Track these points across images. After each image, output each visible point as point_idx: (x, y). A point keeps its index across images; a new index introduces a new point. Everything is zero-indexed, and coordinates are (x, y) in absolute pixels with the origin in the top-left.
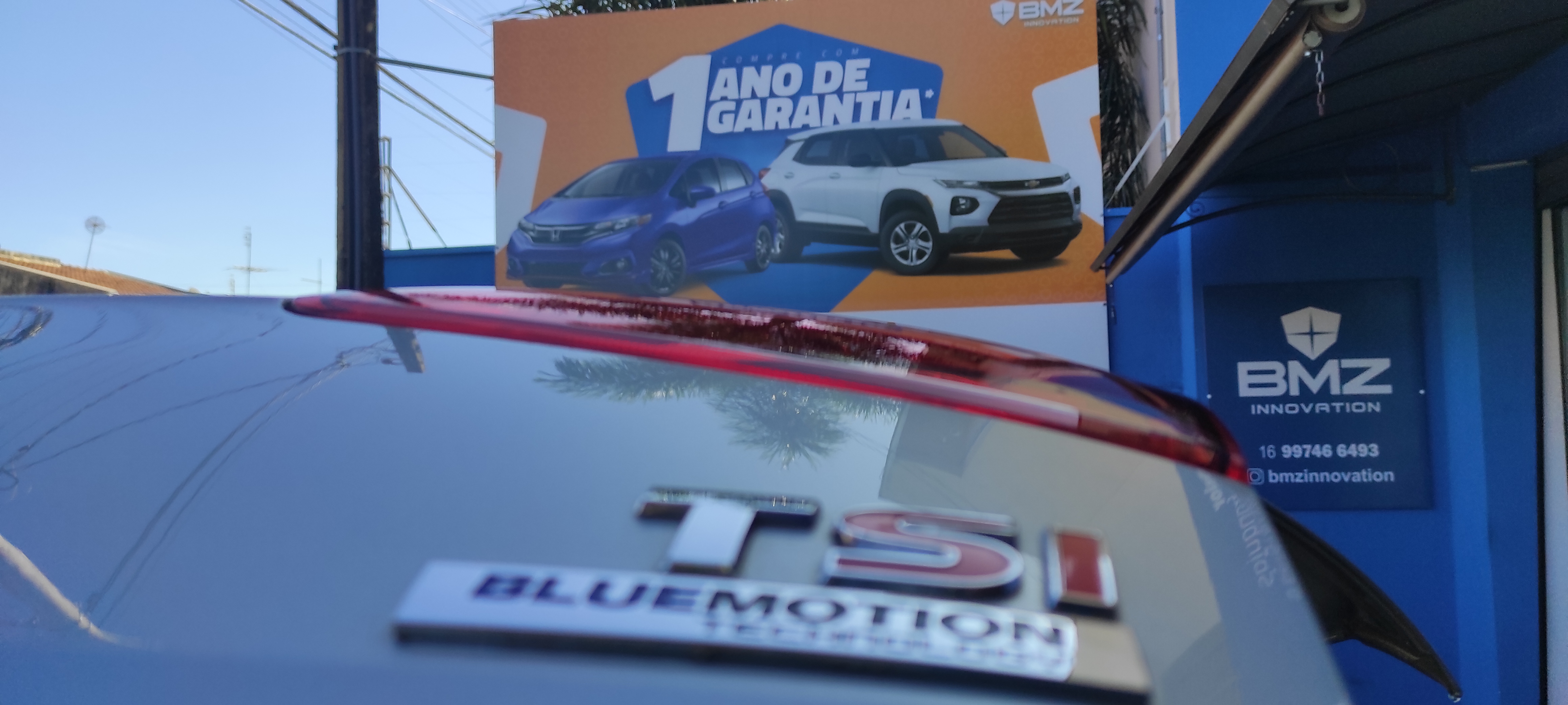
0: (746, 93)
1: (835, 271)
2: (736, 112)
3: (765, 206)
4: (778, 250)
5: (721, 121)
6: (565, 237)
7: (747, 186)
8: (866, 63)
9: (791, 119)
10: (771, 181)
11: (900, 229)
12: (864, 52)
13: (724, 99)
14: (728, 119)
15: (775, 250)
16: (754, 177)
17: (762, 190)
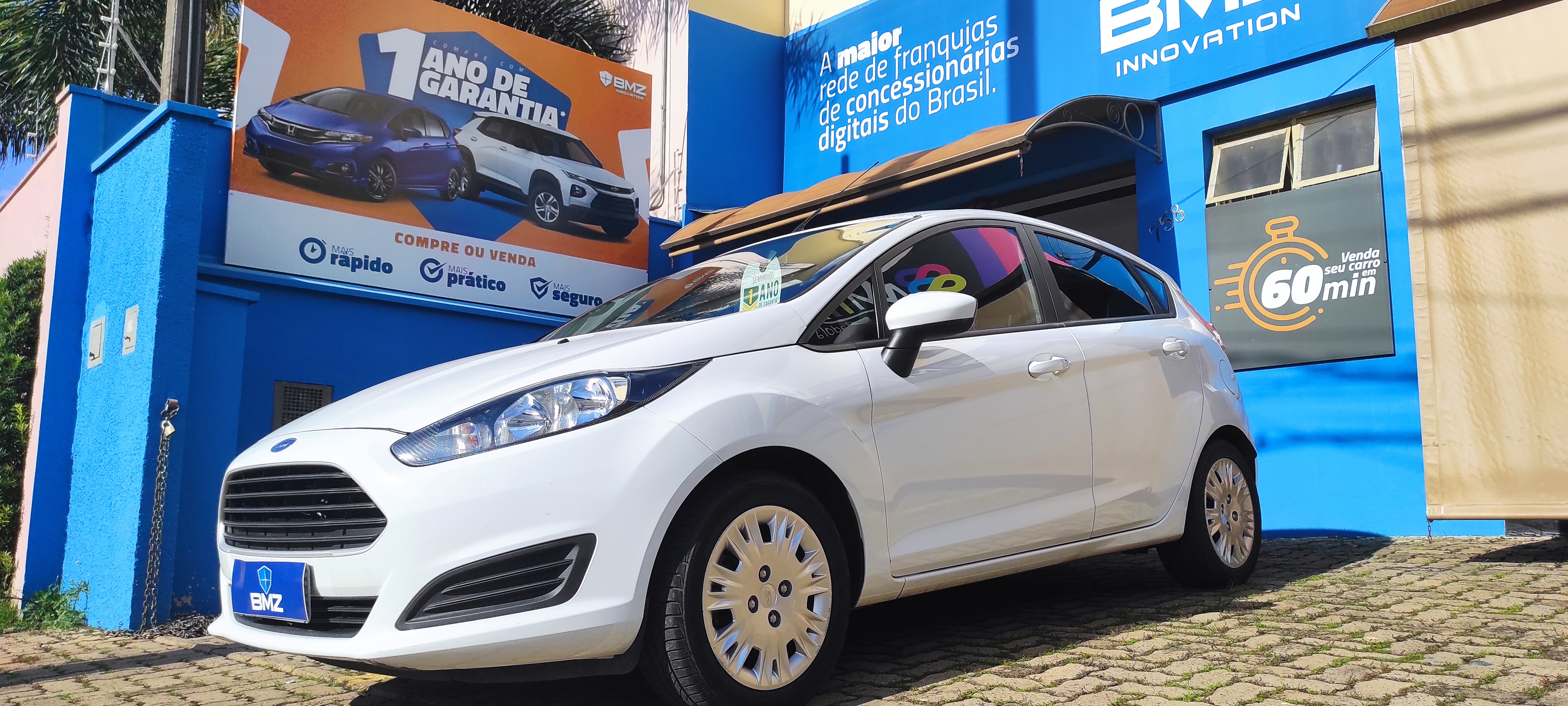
0: (448, 72)
1: (499, 214)
3: (456, 155)
4: (463, 189)
5: (429, 85)
6: (299, 133)
7: (445, 137)
8: (527, 80)
9: (478, 100)
10: (462, 139)
11: (541, 196)
13: (433, 69)
14: (435, 84)
15: (461, 189)
16: (450, 132)
17: (455, 144)
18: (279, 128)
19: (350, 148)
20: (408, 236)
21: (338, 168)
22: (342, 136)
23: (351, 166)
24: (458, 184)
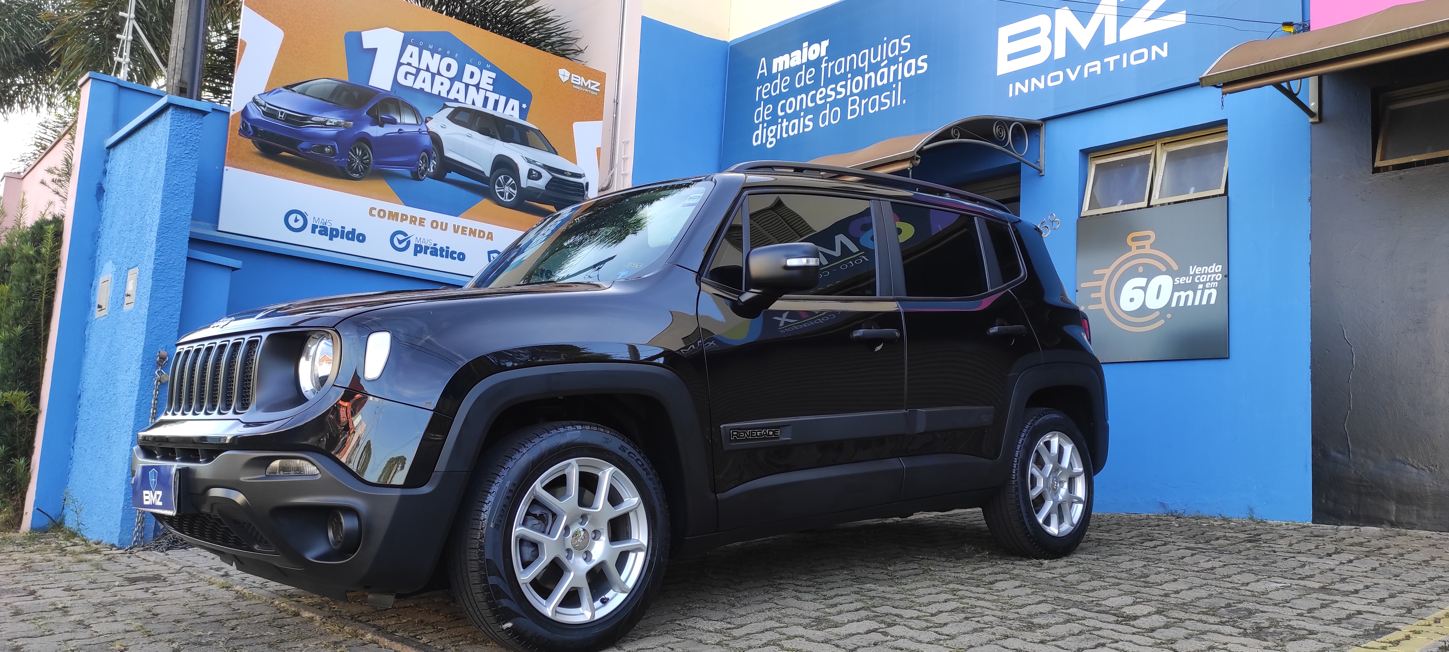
1: (464, 193)
2: (416, 76)
3: (427, 141)
4: (432, 171)
5: (406, 78)
6: (289, 118)
7: (417, 124)
8: (493, 75)
9: (448, 92)
10: (432, 126)
11: (501, 178)
12: (493, 69)
13: (409, 64)
14: (411, 78)
15: (430, 170)
16: (422, 120)
17: (426, 130)
18: (271, 113)
19: (333, 132)
20: (380, 210)
21: (321, 148)
22: (326, 121)
23: (333, 147)
24: (427, 165)
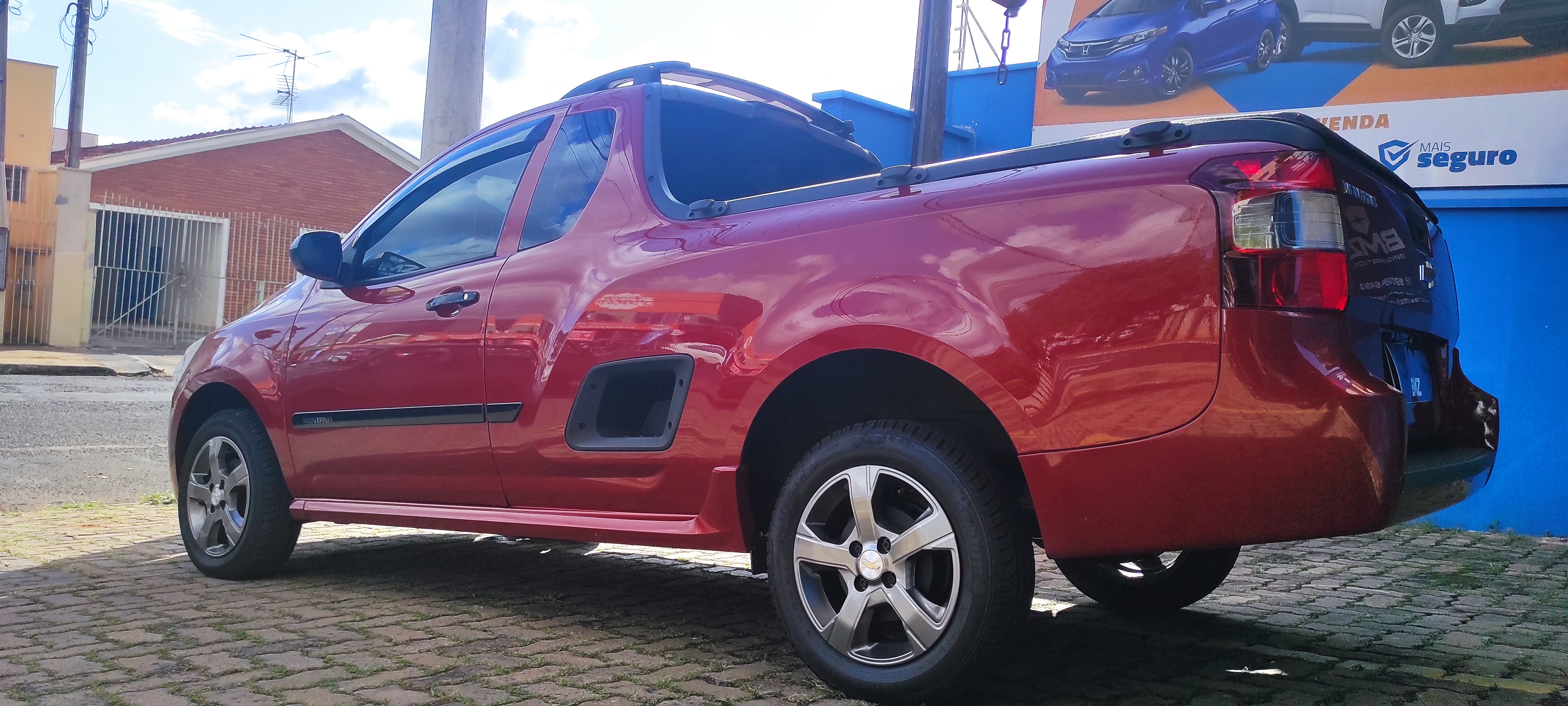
1: (1332, 67)
11: (1403, 24)
15: (1277, 51)
18: (1076, 52)
19: (1143, 47)
21: (1129, 73)
22: (1135, 37)
23: (1143, 66)
24: (1273, 46)
